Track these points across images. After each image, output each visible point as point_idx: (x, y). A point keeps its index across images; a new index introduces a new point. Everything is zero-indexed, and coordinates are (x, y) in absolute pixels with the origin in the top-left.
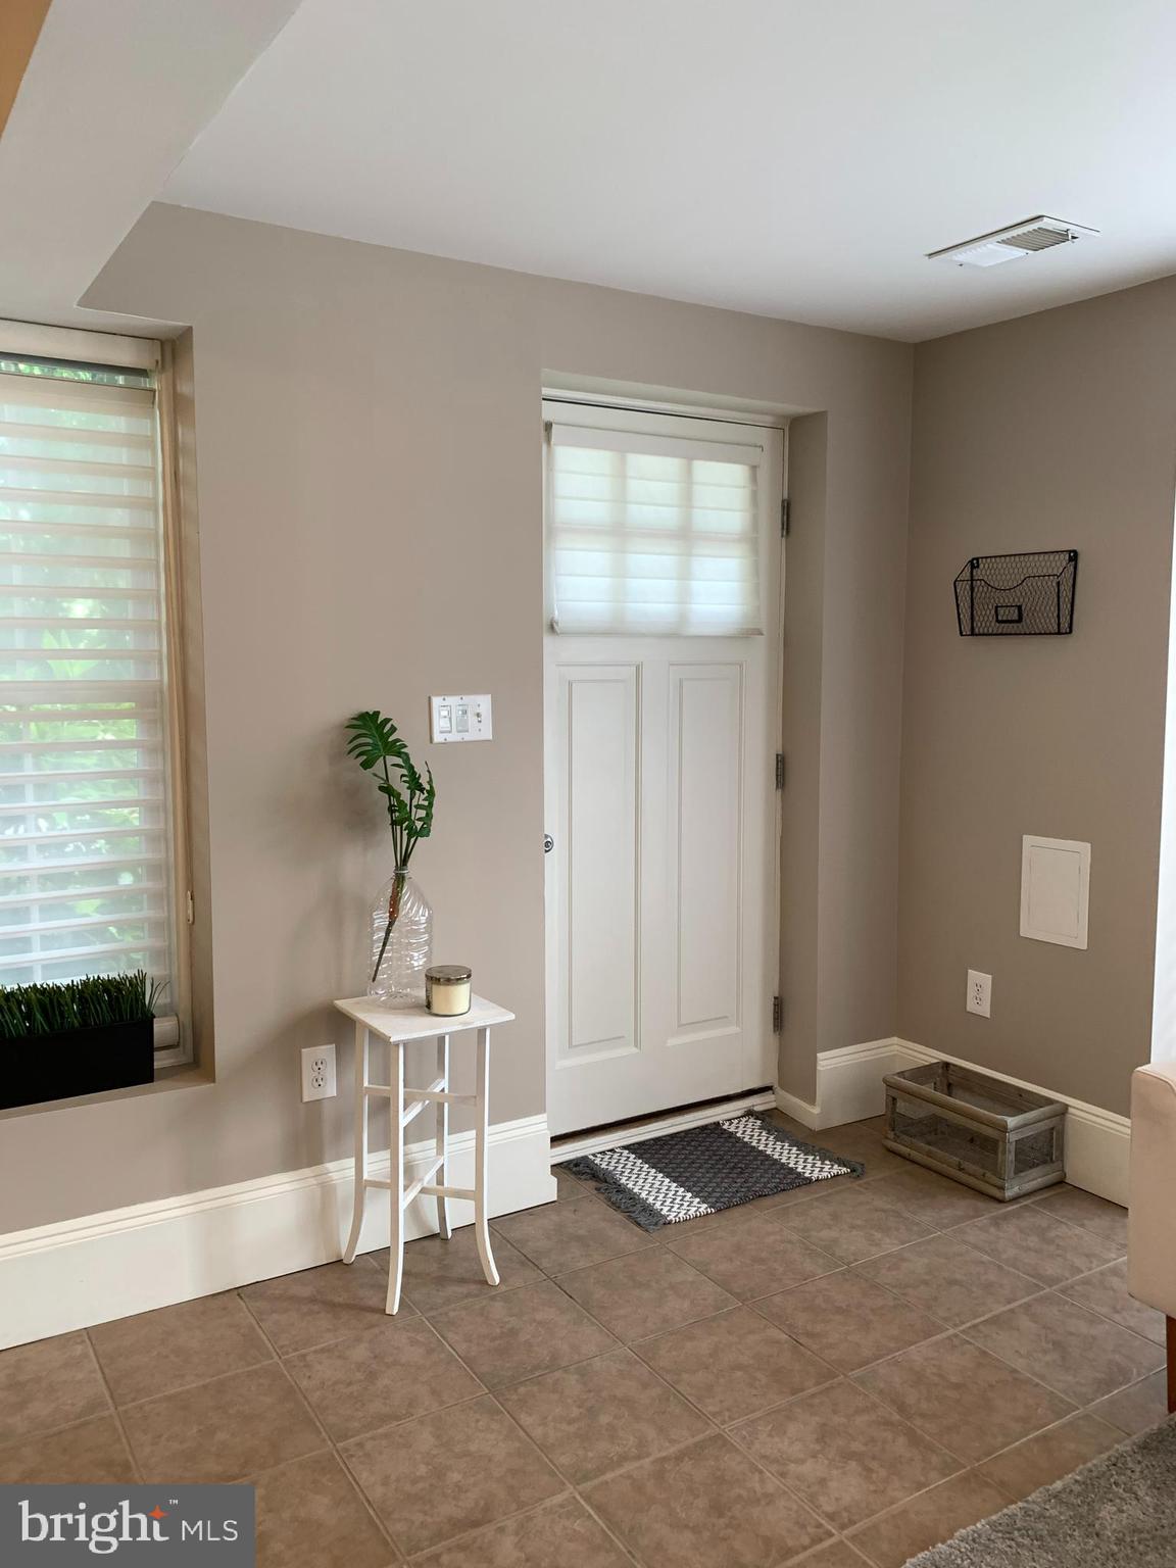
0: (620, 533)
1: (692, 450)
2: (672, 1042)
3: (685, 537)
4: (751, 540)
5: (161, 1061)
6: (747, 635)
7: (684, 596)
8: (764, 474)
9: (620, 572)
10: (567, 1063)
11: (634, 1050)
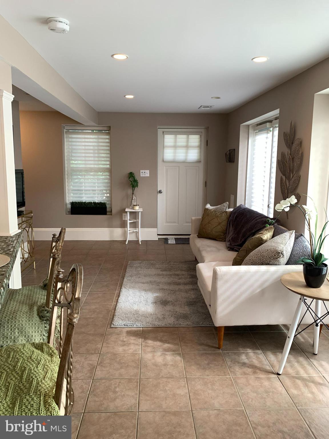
0: (175, 147)
1: (188, 134)
2: (184, 224)
3: (187, 147)
4: (200, 147)
5: (108, 213)
6: (199, 162)
7: (186, 156)
8: (203, 137)
9: (175, 153)
10: (166, 224)
11: (177, 224)
